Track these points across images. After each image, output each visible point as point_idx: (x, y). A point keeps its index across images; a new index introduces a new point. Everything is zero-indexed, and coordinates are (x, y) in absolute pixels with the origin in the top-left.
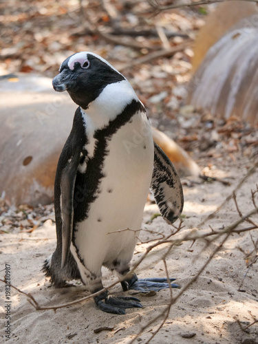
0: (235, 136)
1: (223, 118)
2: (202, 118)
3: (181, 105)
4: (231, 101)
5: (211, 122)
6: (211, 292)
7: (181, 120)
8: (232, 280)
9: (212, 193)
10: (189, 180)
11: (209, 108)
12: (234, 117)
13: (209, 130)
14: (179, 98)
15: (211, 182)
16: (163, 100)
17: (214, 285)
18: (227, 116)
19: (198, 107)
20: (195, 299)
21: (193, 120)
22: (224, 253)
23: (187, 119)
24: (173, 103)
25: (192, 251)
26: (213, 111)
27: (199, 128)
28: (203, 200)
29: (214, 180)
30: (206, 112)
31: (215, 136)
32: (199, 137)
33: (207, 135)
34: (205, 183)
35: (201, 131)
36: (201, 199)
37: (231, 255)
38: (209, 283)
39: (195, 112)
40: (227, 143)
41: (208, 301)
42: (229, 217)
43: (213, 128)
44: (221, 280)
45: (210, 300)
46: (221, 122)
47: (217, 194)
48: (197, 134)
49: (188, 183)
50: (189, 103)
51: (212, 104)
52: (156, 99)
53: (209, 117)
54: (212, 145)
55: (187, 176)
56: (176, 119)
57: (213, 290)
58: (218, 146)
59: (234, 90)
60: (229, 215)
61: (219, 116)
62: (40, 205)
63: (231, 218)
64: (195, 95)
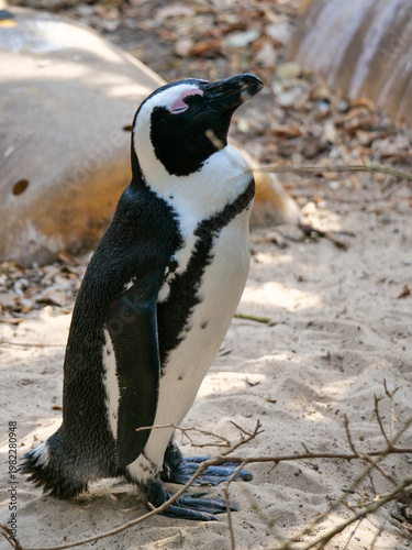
0: (364, 137)
1: (345, 98)
2: (312, 93)
3: (280, 59)
4: (362, 71)
5: (327, 101)
6: (299, 491)
7: (277, 88)
8: (335, 467)
9: (317, 263)
10: (281, 234)
11: (324, 75)
12: (365, 100)
13: (321, 119)
14: (277, 45)
15: (315, 241)
16: (250, 44)
17: (305, 478)
18: (353, 94)
19: (307, 70)
20: (272, 508)
21: (298, 91)
22: (326, 405)
23: (287, 89)
24: (267, 54)
25: (274, 402)
26: (331, 79)
27: (307, 111)
28: (300, 280)
29: (322, 235)
30: (319, 81)
31: (330, 132)
32: (303, 130)
33: (317, 129)
34: (307, 240)
35: (307, 119)
36: (298, 276)
37: (336, 413)
38: (296, 475)
39: (301, 76)
40: (350, 149)
41: (292, 514)
42: (340, 329)
43: (328, 115)
44: (316, 469)
45: (297, 512)
46: (342, 106)
47: (323, 268)
48: (302, 123)
49: (280, 239)
50: (292, 59)
51: (330, 68)
52: (239, 40)
53: (324, 92)
54: (324, 150)
55: (277, 224)
56: (270, 86)
57: (302, 488)
58: (334, 153)
59: (368, 53)
60: (340, 325)
61: (339, 92)
62: (35, 265)
63: (343, 331)
64: (304, 46)
